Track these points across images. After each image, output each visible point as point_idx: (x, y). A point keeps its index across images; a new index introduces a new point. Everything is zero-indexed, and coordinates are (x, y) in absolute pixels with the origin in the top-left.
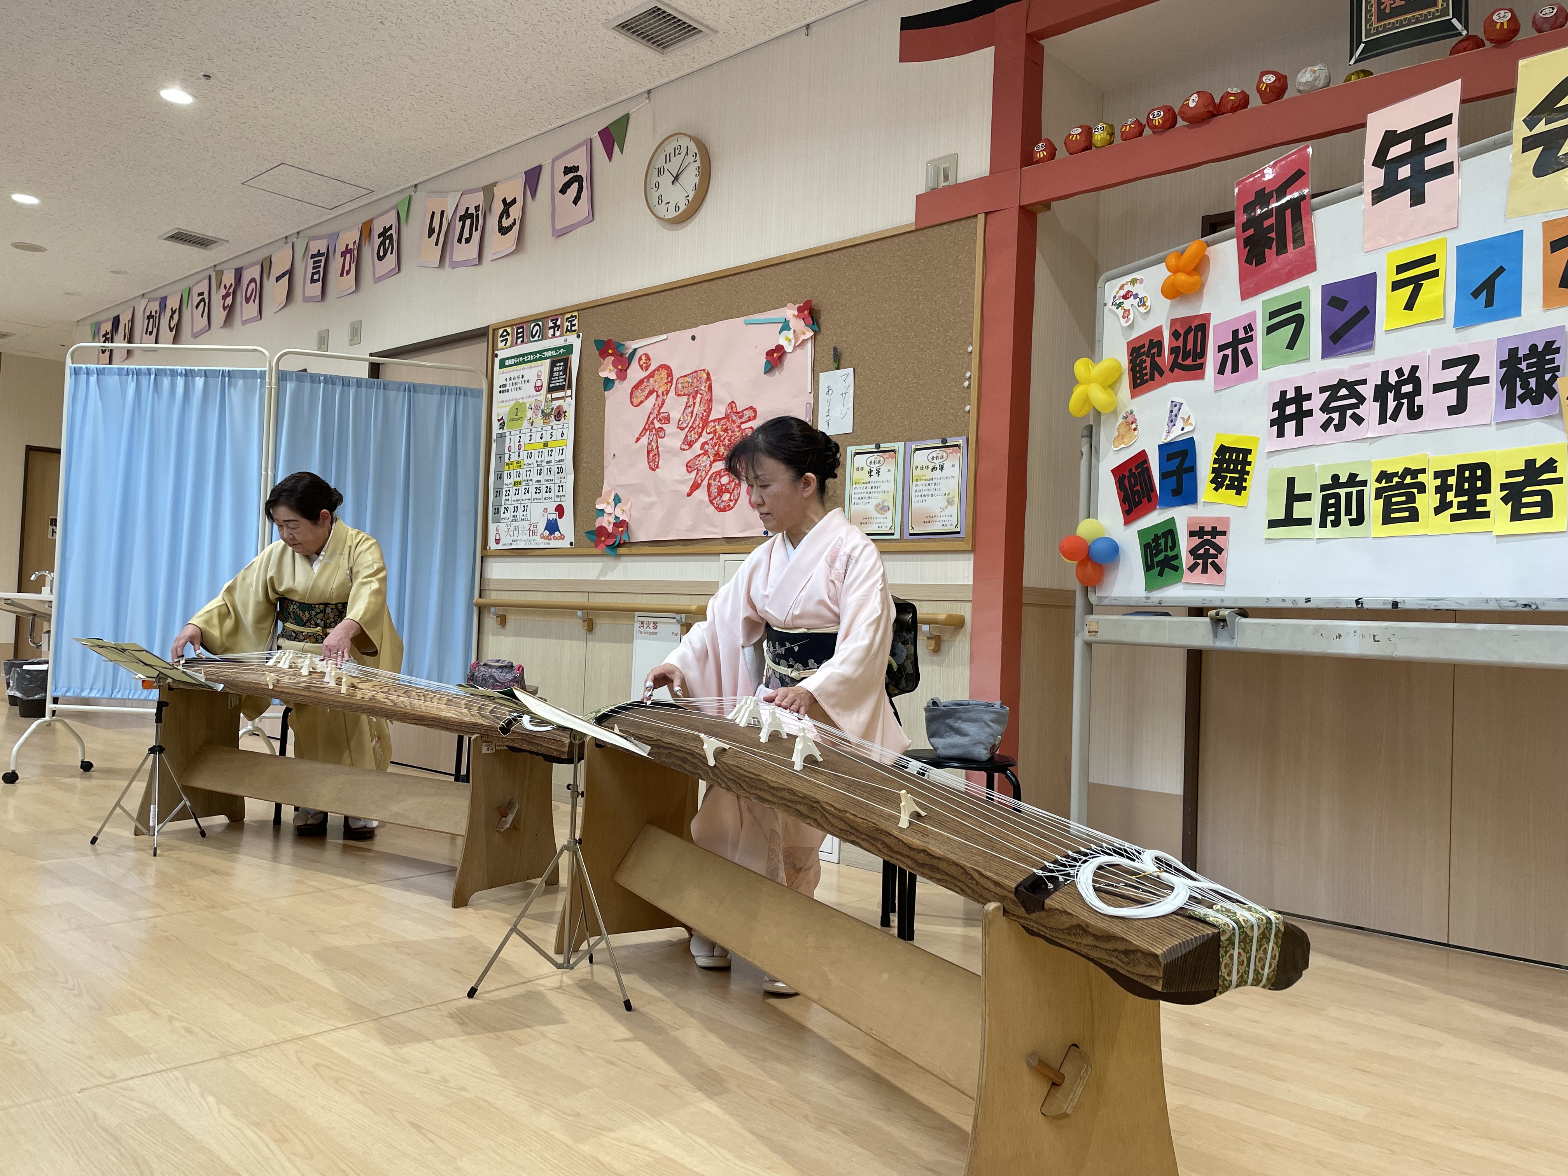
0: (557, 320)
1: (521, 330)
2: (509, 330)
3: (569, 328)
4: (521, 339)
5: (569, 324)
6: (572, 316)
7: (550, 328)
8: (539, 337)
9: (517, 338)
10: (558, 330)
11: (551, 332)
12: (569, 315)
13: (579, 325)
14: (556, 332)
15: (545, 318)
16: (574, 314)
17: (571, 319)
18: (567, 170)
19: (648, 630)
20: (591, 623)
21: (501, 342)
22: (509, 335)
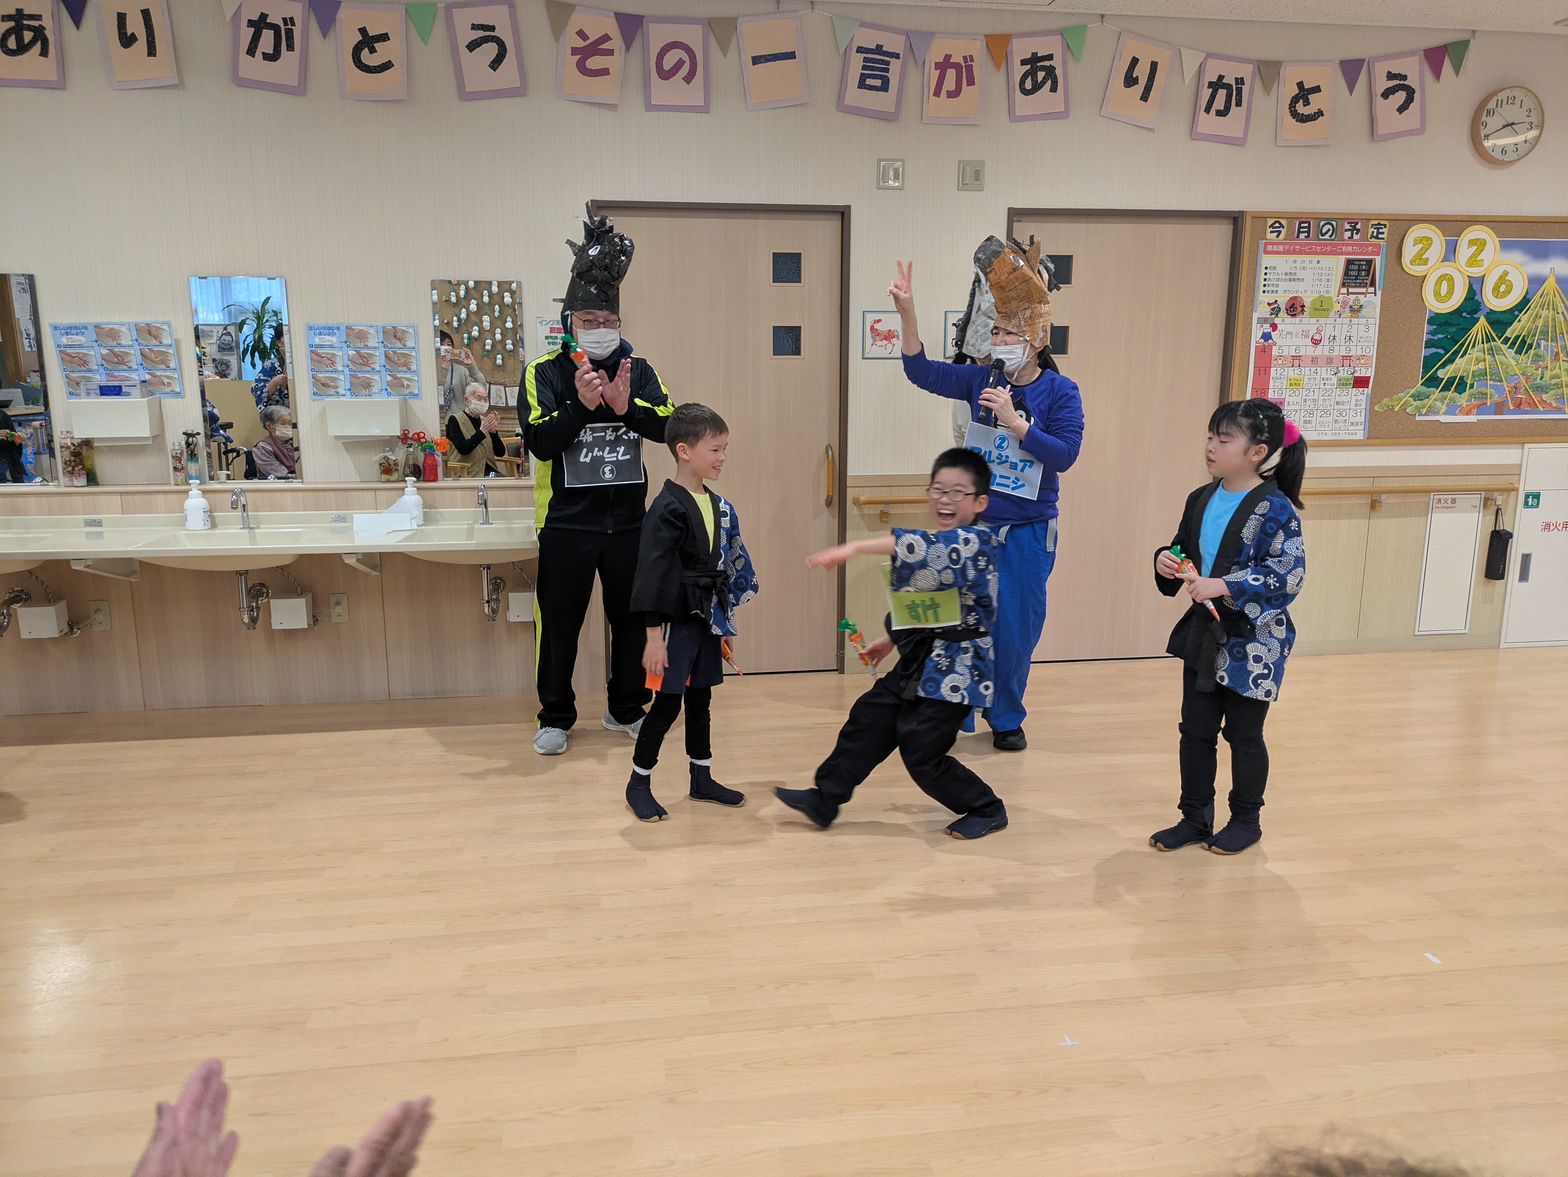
0: (1358, 223)
1: (1306, 225)
2: (1283, 222)
3: (1375, 234)
4: (1306, 234)
5: (1375, 231)
6: (1379, 224)
7: (1346, 230)
8: (1331, 236)
9: (1299, 232)
10: (1357, 234)
11: (1348, 234)
12: (1376, 223)
13: (1388, 233)
14: (1355, 235)
15: (1341, 219)
16: (1382, 222)
17: (1378, 227)
18: (1391, 76)
19: (1446, 505)
20: (1377, 504)
21: (1271, 232)
22: (1283, 227)
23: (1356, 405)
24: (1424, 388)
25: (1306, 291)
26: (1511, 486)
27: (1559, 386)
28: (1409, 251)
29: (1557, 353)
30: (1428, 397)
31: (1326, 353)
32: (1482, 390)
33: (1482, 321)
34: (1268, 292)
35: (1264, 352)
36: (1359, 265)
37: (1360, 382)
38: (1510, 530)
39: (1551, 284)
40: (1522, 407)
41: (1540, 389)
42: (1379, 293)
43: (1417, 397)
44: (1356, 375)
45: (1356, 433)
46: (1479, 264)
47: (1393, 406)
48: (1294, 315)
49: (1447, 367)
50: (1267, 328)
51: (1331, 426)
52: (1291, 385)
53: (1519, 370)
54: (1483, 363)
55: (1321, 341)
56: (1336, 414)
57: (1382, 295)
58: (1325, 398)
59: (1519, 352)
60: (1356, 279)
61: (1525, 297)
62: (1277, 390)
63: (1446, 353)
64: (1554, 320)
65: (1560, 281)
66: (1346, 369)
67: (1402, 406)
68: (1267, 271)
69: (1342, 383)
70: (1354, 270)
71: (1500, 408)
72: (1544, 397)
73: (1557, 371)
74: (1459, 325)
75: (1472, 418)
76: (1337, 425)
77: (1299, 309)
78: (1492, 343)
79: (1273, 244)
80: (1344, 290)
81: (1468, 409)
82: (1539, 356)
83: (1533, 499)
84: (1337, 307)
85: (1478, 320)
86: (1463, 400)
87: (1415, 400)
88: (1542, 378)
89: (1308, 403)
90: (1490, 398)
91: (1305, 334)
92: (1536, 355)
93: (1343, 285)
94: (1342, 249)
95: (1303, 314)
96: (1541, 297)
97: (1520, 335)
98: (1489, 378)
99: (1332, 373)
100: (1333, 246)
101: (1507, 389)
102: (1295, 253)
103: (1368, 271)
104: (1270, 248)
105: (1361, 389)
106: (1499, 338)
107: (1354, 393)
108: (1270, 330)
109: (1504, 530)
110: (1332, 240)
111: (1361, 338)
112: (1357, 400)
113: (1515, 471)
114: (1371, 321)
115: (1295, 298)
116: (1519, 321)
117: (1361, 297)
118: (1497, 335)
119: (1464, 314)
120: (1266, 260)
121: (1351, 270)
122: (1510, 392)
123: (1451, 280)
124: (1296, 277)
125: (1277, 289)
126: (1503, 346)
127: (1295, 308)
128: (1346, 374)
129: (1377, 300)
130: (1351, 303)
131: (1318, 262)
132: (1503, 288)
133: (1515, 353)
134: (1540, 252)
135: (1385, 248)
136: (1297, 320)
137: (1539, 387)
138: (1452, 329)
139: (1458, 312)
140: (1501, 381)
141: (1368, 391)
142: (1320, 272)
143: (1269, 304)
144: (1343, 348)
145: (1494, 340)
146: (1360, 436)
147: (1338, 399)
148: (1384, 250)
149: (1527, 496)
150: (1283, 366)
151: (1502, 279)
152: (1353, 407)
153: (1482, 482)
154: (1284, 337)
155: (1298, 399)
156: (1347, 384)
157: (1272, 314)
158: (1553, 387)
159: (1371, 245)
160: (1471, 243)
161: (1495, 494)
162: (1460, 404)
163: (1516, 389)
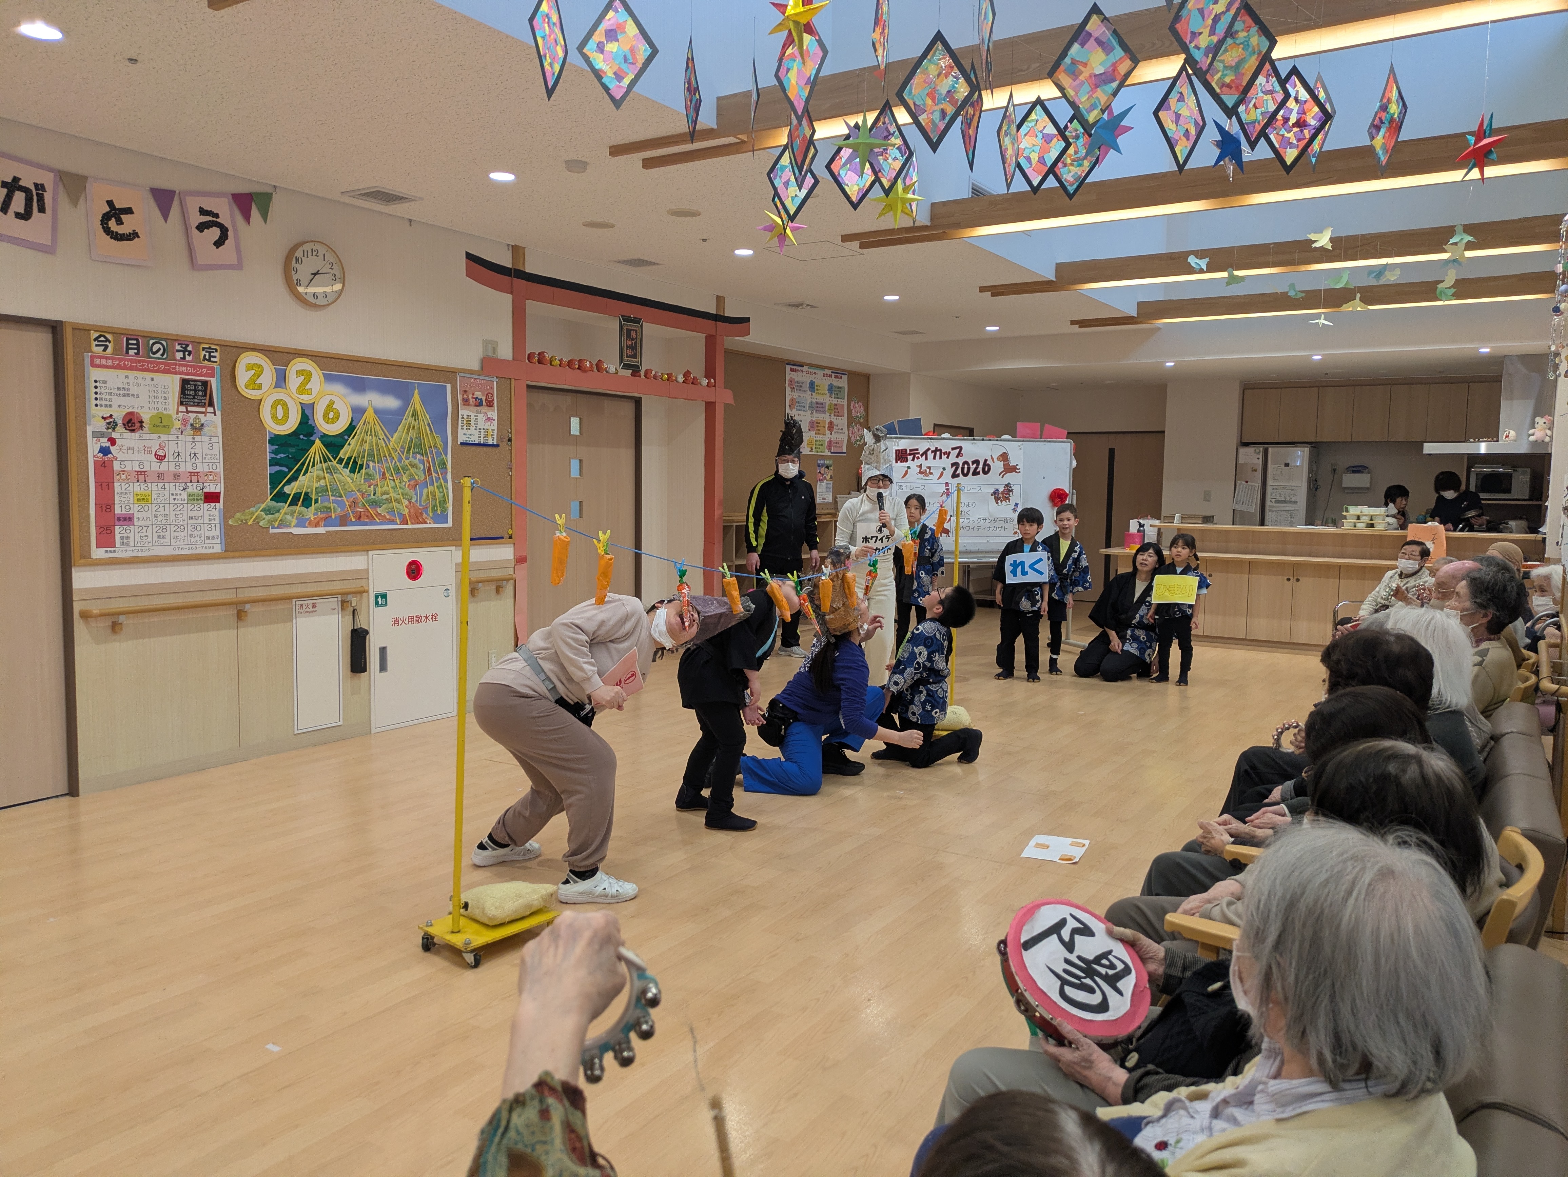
0: (188, 345)
1: (135, 342)
2: (109, 337)
3: (207, 357)
4: (136, 351)
5: (207, 354)
6: (210, 348)
7: (178, 351)
8: (163, 355)
9: (128, 349)
10: (189, 355)
11: (179, 355)
12: (207, 346)
13: (220, 359)
14: (187, 356)
15: (171, 339)
16: (213, 347)
17: (209, 350)
18: (203, 212)
19: (308, 610)
20: (243, 614)
21: (97, 345)
22: (110, 342)
23: (210, 520)
24: (274, 503)
25: (142, 407)
26: (362, 589)
27: (389, 500)
28: (243, 377)
29: (384, 473)
30: (278, 511)
31: (172, 468)
32: (326, 504)
33: (318, 442)
34: (101, 405)
35: (104, 467)
36: (195, 386)
37: (211, 498)
38: (366, 628)
39: (370, 414)
40: (362, 519)
41: (375, 504)
42: (218, 413)
43: (268, 511)
44: (206, 490)
45: (213, 547)
46: (309, 392)
47: (246, 520)
48: (133, 431)
49: (293, 484)
50: (105, 443)
51: (186, 540)
52: (138, 500)
53: (355, 486)
54: (324, 481)
55: (165, 456)
56: (190, 528)
57: (222, 415)
58: (177, 513)
59: (353, 471)
60: (194, 398)
61: (351, 424)
62: (123, 506)
63: (290, 470)
64: (377, 444)
65: (377, 411)
66: (195, 485)
67: (255, 519)
68: (97, 384)
69: (192, 498)
70: (191, 390)
71: (343, 520)
72: (379, 510)
73: (385, 488)
74: (298, 446)
75: (321, 530)
76: (193, 540)
77: (138, 425)
78: (330, 463)
79: (100, 357)
80: (183, 409)
81: (316, 521)
82: (370, 475)
83: (382, 598)
84: (178, 425)
85: (313, 442)
86: (310, 513)
87: (266, 514)
88: (374, 494)
89: (160, 518)
90: (334, 512)
91: (147, 450)
92: (367, 474)
93: (181, 403)
94: (175, 368)
95: (142, 429)
96: (364, 424)
97: (351, 457)
98: (330, 493)
99: (182, 488)
100: (166, 364)
101: (347, 504)
102: (125, 368)
103: (205, 391)
104: (97, 361)
105: (213, 504)
106: (335, 459)
107: (206, 508)
108: (108, 444)
109: (361, 628)
110: (165, 359)
111: (206, 455)
112: (210, 515)
113: (363, 575)
114: (214, 439)
115: (131, 413)
116: (349, 444)
117: (201, 416)
118: (332, 456)
119: (301, 437)
120: (95, 374)
121: (188, 390)
122: (350, 506)
123: (285, 405)
124: (131, 393)
125: (111, 403)
126: (338, 466)
127: (132, 423)
128: (195, 490)
129: (218, 419)
130: (191, 421)
131: (152, 379)
132: (331, 415)
133: (350, 472)
134: (359, 386)
135: (219, 372)
136: (136, 435)
137: (374, 502)
138: (292, 450)
139: (295, 434)
140: (341, 496)
141: (220, 506)
142: (155, 389)
143: (104, 418)
144: (189, 465)
145: (330, 461)
146: (218, 549)
147: (191, 514)
148: (217, 372)
149: (377, 597)
150: (127, 481)
151: (330, 406)
152: (207, 521)
153: (337, 587)
154: (125, 451)
155: (149, 514)
156: (197, 500)
157: (108, 428)
158: (384, 501)
159: (205, 367)
160: (299, 373)
161: (350, 597)
162: (308, 517)
163: (354, 503)
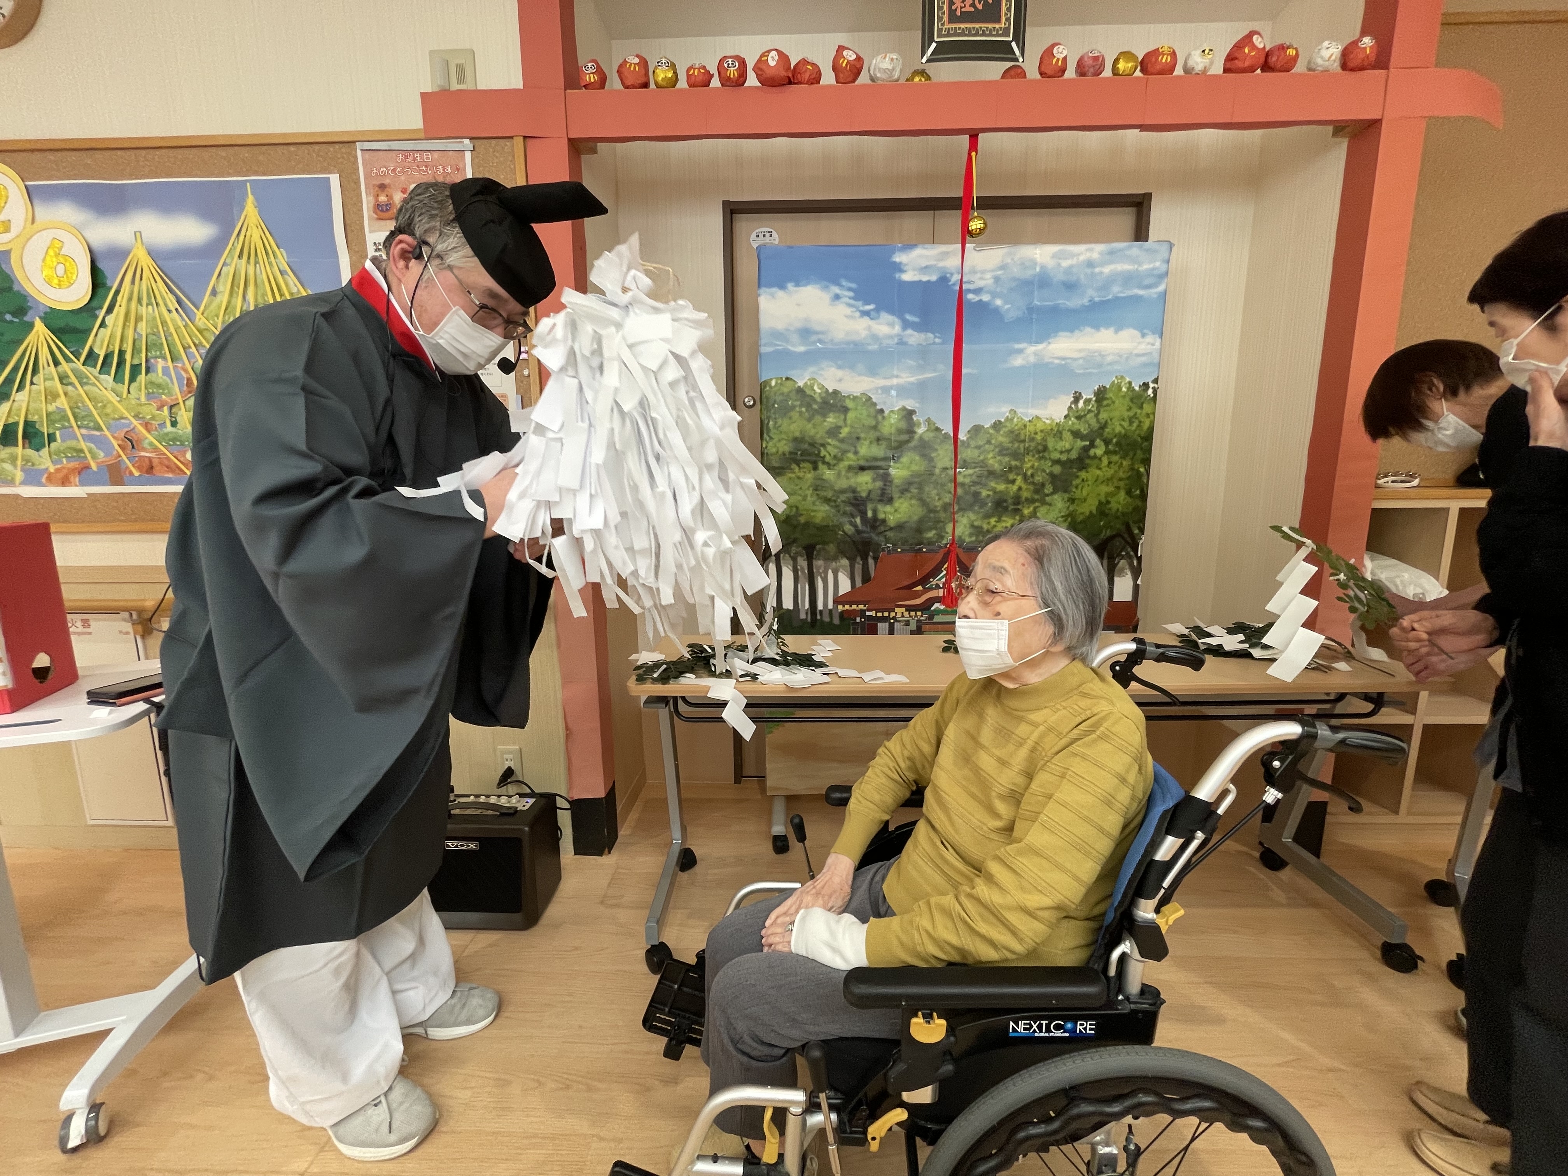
19: (76, 629)
32: (72, 443)
33: (39, 327)
39: (140, 259)
40: (155, 472)
49: (2, 407)
53: (127, 409)
54: (60, 400)
59: (118, 378)
71: (115, 474)
74: (3, 334)
75: (76, 491)
82: (159, 386)
85: (31, 326)
86: (43, 459)
88: (174, 424)
90: (94, 457)
92: (151, 384)
101: (115, 443)
106: (77, 356)
116: (103, 324)
119: (8, 317)
122: (122, 447)
126: (87, 370)
132: (60, 270)
140: (99, 428)
151: (54, 250)
153: (131, 594)
162: (43, 467)
163: (131, 442)
